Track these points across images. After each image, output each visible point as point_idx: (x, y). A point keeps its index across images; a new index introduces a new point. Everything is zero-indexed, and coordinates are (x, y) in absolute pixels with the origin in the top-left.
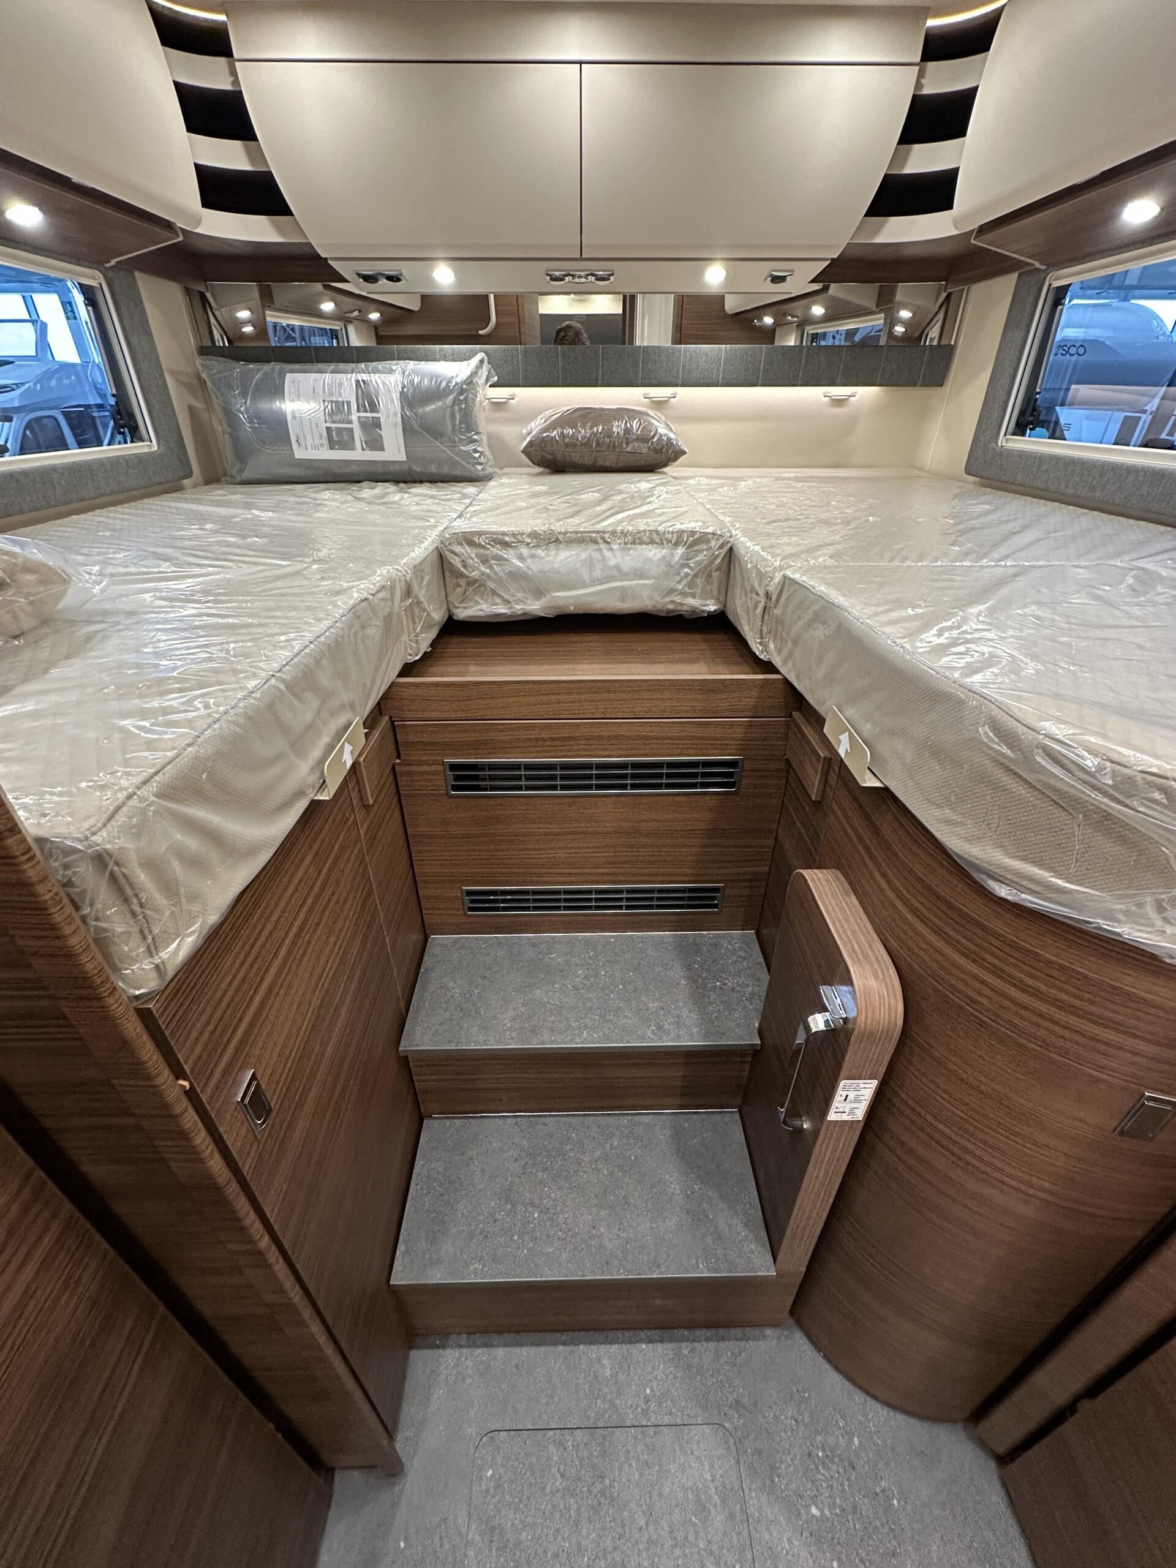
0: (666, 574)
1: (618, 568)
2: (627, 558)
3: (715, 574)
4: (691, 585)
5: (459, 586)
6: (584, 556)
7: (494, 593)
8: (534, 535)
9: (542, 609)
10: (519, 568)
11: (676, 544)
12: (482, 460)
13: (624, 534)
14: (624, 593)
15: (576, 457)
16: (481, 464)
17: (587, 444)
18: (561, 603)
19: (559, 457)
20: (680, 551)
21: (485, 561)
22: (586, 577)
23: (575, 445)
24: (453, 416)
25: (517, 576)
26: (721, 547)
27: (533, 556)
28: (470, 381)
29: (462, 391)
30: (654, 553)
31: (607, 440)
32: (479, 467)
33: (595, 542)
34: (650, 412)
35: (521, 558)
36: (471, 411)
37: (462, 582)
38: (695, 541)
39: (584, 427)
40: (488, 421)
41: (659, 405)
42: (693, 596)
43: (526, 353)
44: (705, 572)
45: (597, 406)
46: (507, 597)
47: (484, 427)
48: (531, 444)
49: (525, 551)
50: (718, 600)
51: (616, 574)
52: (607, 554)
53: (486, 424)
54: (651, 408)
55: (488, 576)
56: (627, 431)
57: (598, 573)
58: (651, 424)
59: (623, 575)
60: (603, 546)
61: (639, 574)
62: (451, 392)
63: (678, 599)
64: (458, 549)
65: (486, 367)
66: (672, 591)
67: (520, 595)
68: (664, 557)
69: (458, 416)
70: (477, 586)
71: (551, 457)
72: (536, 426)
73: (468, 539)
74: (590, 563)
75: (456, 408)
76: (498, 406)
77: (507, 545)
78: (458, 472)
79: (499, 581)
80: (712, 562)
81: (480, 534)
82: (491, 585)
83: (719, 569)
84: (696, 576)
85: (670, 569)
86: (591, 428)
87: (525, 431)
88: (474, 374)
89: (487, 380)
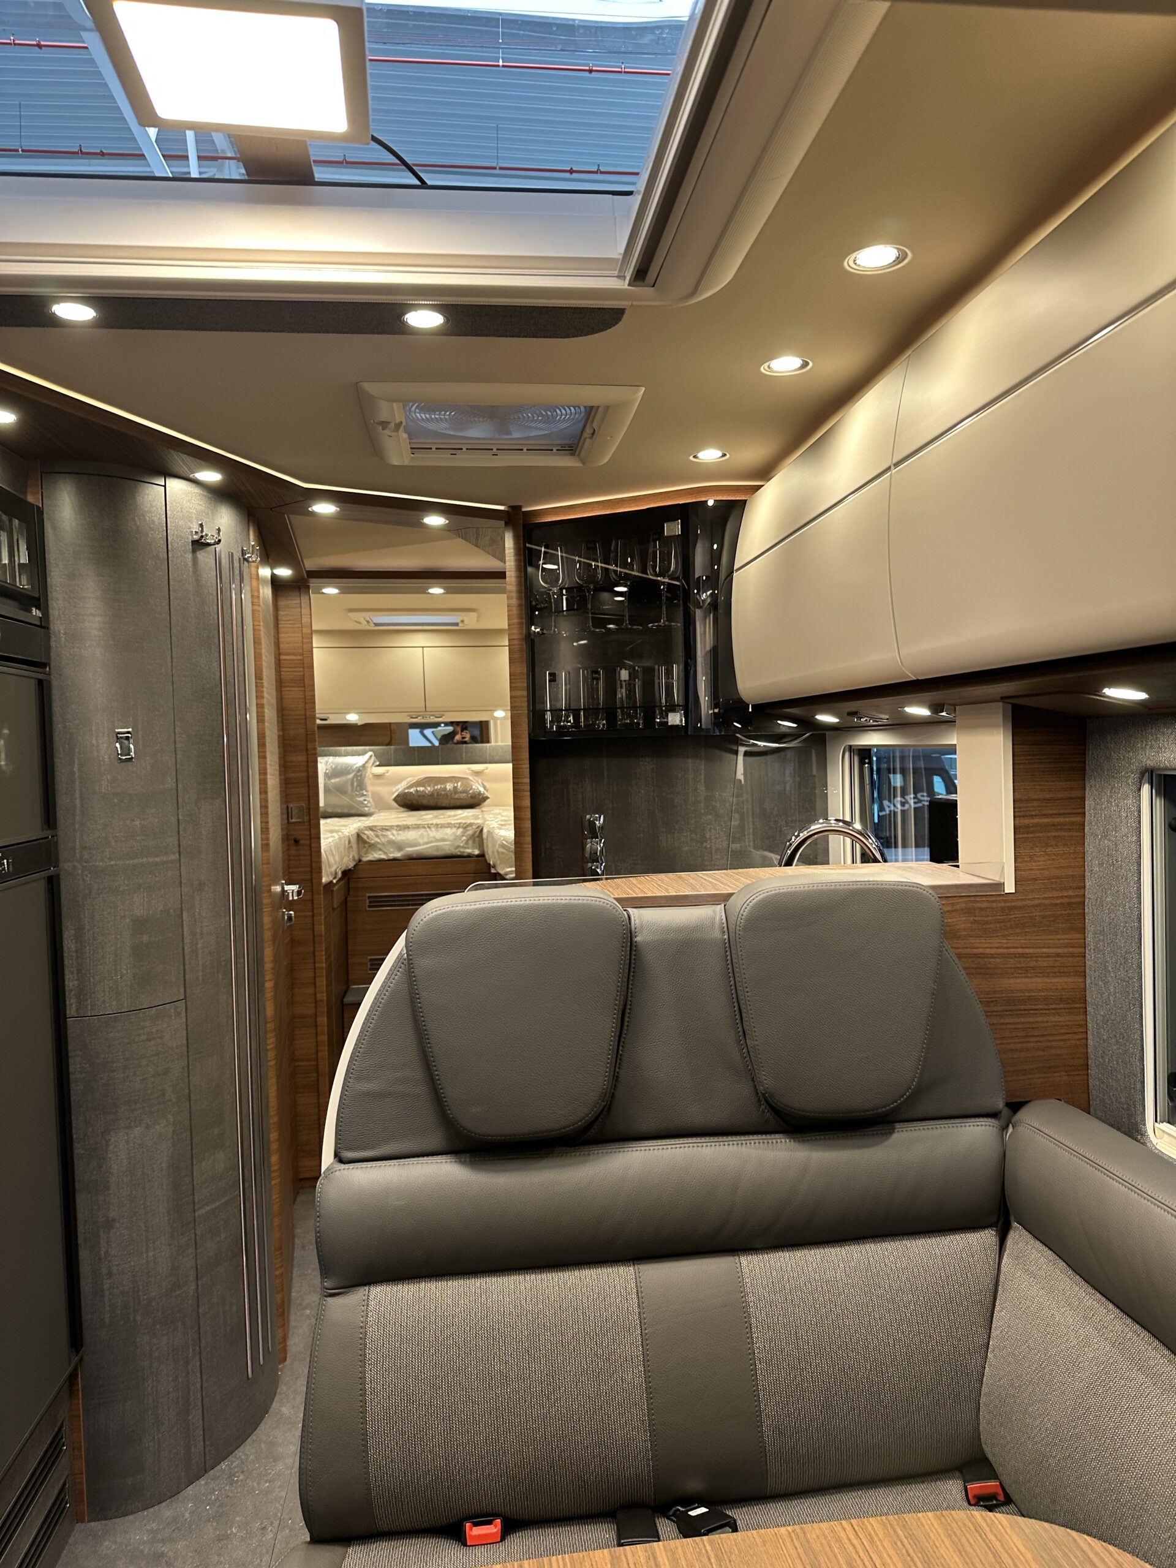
0: (455, 839)
1: (434, 837)
2: (438, 834)
3: (477, 839)
4: (467, 843)
5: (365, 847)
6: (420, 833)
7: (380, 850)
8: (397, 826)
9: (402, 856)
10: (392, 839)
11: (459, 828)
12: (369, 805)
13: (437, 825)
14: (438, 848)
15: (425, 802)
16: (367, 807)
17: (431, 795)
18: (410, 853)
19: (415, 802)
20: (461, 830)
21: (377, 836)
22: (421, 841)
23: (424, 796)
24: (352, 784)
25: (392, 843)
26: (478, 827)
27: (398, 834)
28: (364, 766)
29: (359, 770)
30: (449, 831)
31: (443, 793)
32: (367, 809)
33: (424, 828)
34: (471, 778)
35: (393, 835)
36: (363, 780)
37: (366, 846)
38: (466, 827)
39: (429, 786)
40: (373, 785)
41: (477, 773)
42: (468, 848)
43: (396, 750)
44: (472, 837)
45: (438, 776)
46: (386, 851)
47: (369, 788)
48: (398, 796)
49: (395, 832)
50: (479, 849)
51: (434, 840)
52: (430, 832)
53: (371, 787)
54: (472, 775)
55: (379, 843)
56: (455, 788)
57: (426, 840)
58: (469, 784)
59: (438, 841)
60: (428, 829)
61: (443, 840)
62: (353, 771)
63: (462, 850)
64: (366, 832)
65: (373, 758)
66: (459, 846)
67: (392, 850)
68: (454, 833)
69: (355, 784)
70: (373, 846)
71: (410, 802)
72: (400, 788)
73: (371, 828)
74: (422, 836)
75: (355, 779)
76: (378, 776)
77: (387, 830)
78: (353, 811)
79: (383, 844)
80: (473, 835)
81: (375, 826)
82: (379, 846)
83: (478, 837)
84: (468, 840)
85: (458, 838)
86: (434, 786)
87: (394, 790)
88: (366, 762)
89: (373, 764)
